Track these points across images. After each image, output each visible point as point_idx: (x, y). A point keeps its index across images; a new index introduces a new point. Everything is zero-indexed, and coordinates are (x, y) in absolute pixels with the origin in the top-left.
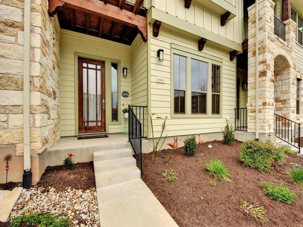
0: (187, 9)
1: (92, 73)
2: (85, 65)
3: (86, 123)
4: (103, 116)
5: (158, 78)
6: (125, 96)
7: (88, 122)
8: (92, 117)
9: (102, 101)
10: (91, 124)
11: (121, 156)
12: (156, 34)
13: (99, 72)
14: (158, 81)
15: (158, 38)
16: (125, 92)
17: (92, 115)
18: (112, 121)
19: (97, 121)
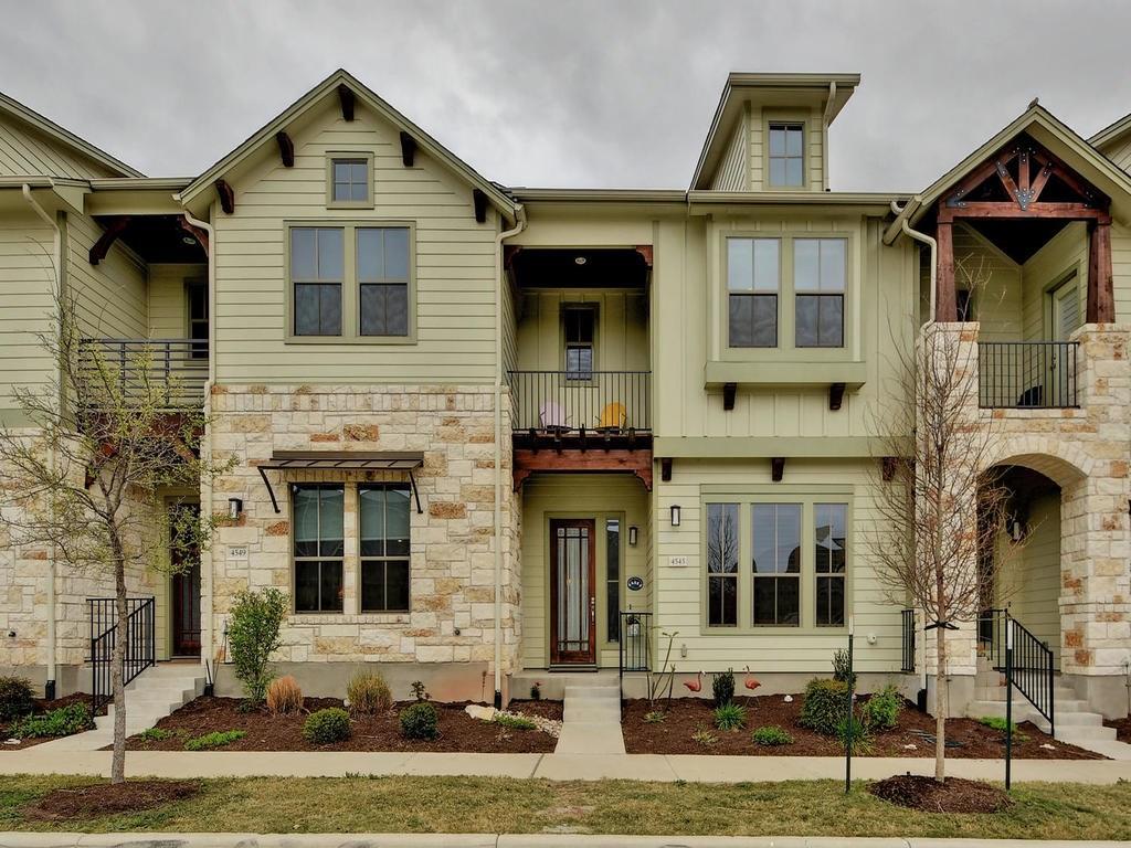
0: (729, 412)
1: (573, 544)
2: (561, 531)
3: (562, 645)
4: (592, 633)
5: (671, 558)
6: (635, 588)
7: (566, 642)
8: (573, 634)
9: (590, 601)
10: (571, 648)
11: (601, 694)
12: (667, 477)
13: (585, 541)
14: (671, 565)
15: (672, 482)
16: (633, 580)
17: (573, 629)
18: (609, 641)
19: (581, 642)
